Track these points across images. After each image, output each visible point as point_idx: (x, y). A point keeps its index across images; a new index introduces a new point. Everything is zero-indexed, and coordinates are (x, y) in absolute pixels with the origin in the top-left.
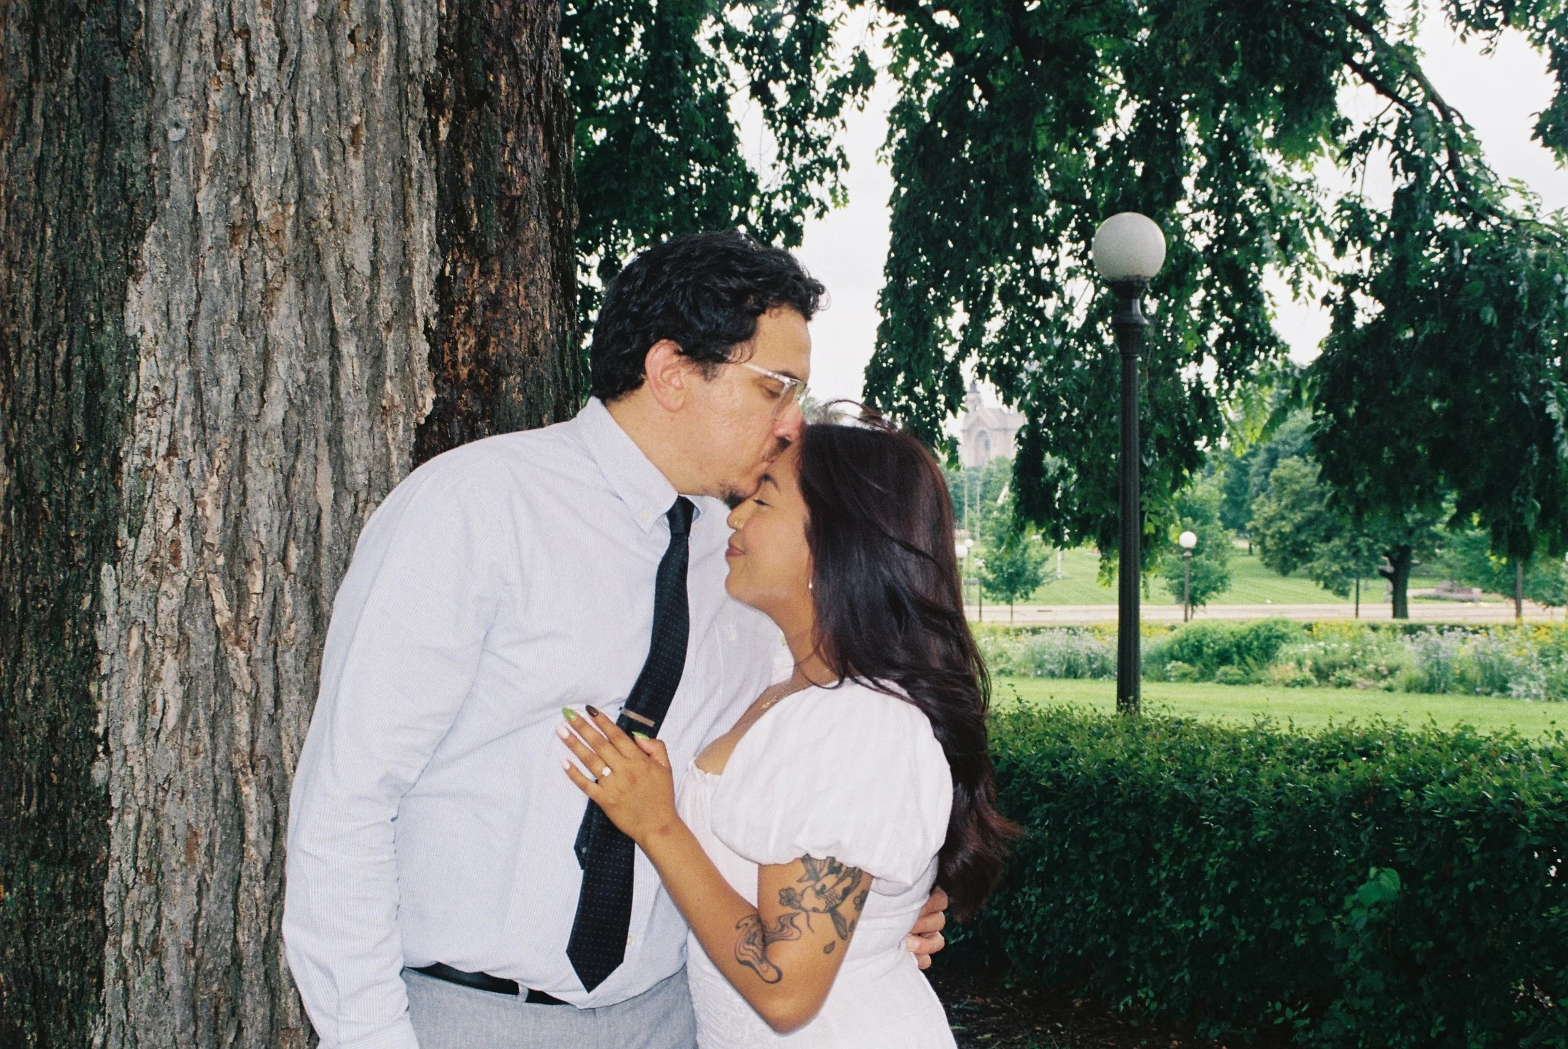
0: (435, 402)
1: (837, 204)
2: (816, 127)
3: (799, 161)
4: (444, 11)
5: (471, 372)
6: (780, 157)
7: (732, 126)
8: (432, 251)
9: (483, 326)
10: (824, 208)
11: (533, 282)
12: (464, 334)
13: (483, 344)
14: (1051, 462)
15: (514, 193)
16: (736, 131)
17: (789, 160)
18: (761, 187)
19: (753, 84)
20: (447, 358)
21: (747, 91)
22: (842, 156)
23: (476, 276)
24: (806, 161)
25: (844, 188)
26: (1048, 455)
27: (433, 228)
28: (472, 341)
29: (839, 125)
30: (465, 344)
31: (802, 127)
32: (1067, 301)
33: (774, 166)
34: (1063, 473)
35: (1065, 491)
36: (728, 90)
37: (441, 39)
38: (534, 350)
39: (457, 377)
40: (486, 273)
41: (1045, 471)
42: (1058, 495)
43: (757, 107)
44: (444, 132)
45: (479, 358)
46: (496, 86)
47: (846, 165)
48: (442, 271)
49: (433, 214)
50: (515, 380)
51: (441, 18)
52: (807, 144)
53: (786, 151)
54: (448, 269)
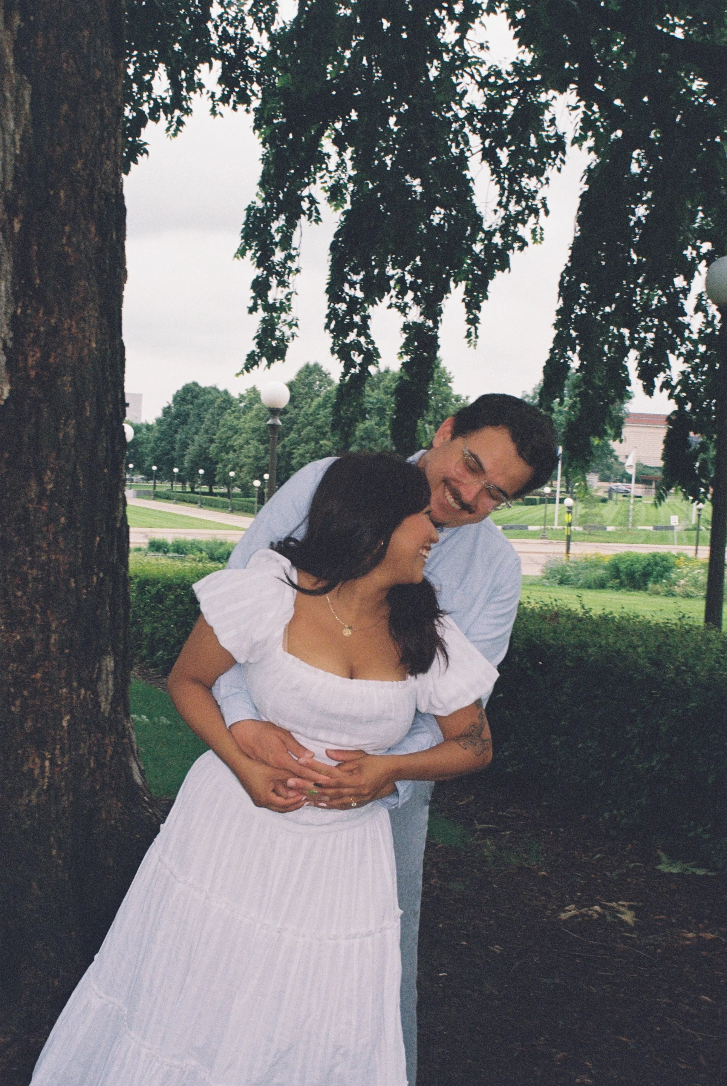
0: (11, 392)
1: (535, 241)
2: (529, 183)
3: (513, 208)
4: (18, 152)
5: (37, 374)
6: (500, 204)
7: (468, 181)
8: (8, 301)
9: (45, 345)
10: (525, 244)
11: (83, 319)
12: (33, 350)
13: (45, 356)
14: (695, 438)
15: (69, 264)
16: (471, 184)
17: (506, 207)
18: (486, 226)
19: (484, 149)
20: (21, 365)
21: (480, 155)
22: (544, 205)
23: (41, 315)
24: (519, 208)
25: (542, 229)
26: (691, 434)
27: (9, 285)
28: (38, 355)
29: (544, 182)
30: (33, 356)
31: (519, 184)
32: (710, 319)
33: (496, 211)
34: (703, 447)
35: (704, 462)
36: (468, 154)
37: (16, 169)
38: (81, 359)
39: (28, 376)
40: (49, 313)
41: (690, 446)
42: (697, 464)
43: (486, 167)
44: (17, 226)
45: (42, 365)
46: (57, 196)
47: (547, 212)
48: (15, 312)
49: (9, 277)
50: (67, 378)
51: (16, 156)
52: (521, 196)
53: (504, 199)
54: (19, 311)
